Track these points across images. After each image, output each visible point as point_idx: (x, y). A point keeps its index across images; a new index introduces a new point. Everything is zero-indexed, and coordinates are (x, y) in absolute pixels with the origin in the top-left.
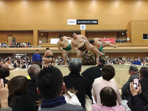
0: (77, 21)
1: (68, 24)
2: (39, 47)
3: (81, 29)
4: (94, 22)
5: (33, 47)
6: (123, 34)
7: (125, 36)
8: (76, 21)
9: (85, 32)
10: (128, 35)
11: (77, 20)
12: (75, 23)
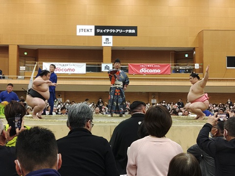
0: (96, 28)
1: (79, 34)
2: (20, 79)
3: (103, 45)
4: (130, 31)
5: (9, 78)
6: (187, 56)
7: (192, 59)
8: (93, 27)
9: (112, 50)
10: (197, 58)
11: (95, 26)
12: (92, 33)
